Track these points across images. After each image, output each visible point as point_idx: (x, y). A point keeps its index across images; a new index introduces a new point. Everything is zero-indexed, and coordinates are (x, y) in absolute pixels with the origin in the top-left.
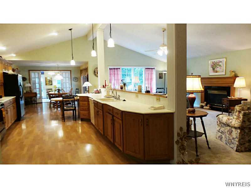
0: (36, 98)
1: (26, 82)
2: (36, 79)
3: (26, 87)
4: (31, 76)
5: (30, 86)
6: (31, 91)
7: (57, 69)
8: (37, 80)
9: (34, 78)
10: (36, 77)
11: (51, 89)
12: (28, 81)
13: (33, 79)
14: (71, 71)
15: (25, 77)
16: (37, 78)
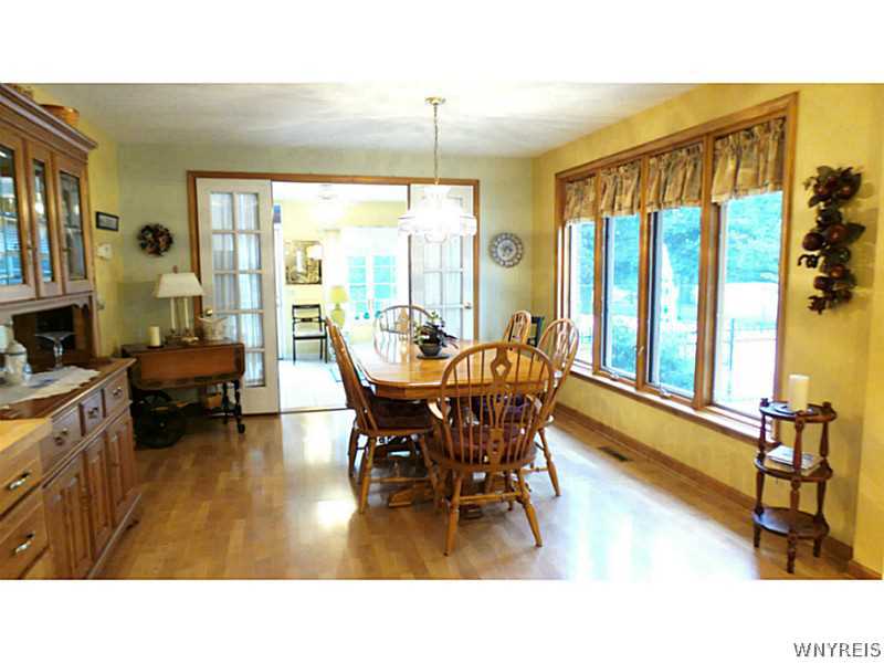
0: (237, 385)
1: (166, 260)
2: (242, 240)
3: (167, 300)
4: (209, 221)
5: (196, 290)
6: (200, 332)
7: (384, 173)
8: (247, 255)
9: (223, 233)
10: (242, 225)
11: (318, 306)
12: (180, 253)
13: (217, 240)
14: (476, 184)
15: (165, 223)
16: (247, 232)
